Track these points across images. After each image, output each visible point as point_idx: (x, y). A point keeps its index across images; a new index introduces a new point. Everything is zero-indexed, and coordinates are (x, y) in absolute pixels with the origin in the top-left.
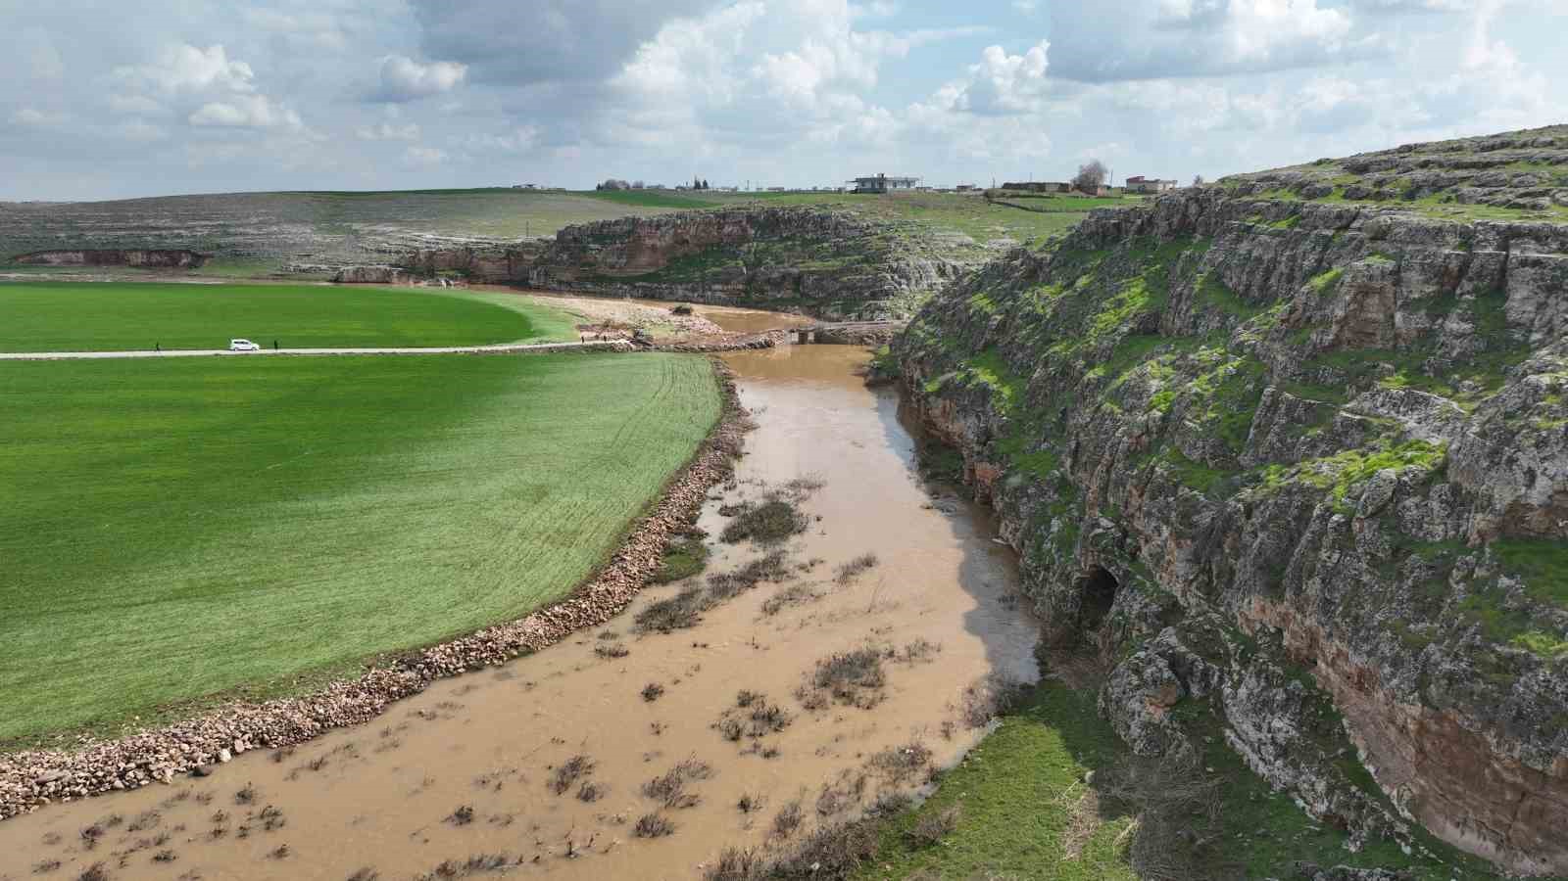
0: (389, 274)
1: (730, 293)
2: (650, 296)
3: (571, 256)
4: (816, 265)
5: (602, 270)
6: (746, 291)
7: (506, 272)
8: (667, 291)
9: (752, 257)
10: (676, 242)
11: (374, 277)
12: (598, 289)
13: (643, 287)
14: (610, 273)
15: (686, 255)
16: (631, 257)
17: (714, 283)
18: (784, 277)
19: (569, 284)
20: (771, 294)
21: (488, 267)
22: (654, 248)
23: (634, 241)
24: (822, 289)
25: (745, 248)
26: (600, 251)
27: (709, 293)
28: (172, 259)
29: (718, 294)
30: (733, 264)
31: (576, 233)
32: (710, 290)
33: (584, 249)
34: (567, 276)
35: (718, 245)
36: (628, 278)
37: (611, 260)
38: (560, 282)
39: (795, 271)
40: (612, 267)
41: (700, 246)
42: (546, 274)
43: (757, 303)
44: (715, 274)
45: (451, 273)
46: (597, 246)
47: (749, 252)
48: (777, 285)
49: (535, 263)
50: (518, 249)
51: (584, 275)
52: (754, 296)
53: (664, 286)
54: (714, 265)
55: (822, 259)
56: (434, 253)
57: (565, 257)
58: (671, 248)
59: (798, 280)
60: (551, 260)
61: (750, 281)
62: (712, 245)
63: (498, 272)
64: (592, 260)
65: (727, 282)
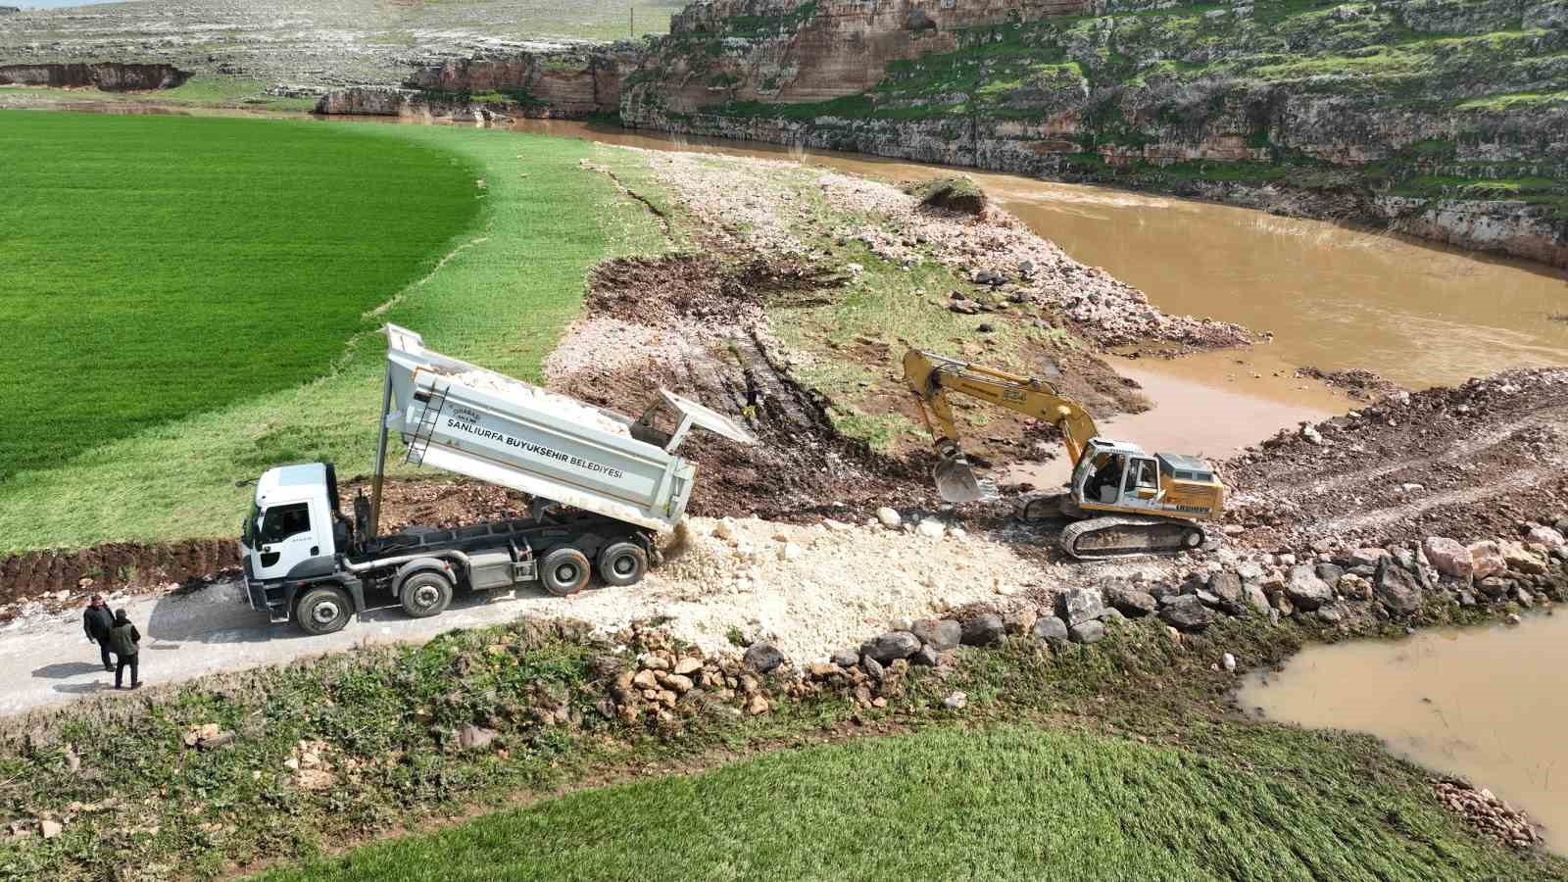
0: (398, 100)
1: (1048, 143)
2: (847, 148)
3: (693, 64)
4: (1328, 67)
5: (750, 92)
6: (1086, 141)
7: (589, 97)
8: (883, 138)
9: (1104, 52)
10: (908, 27)
11: (377, 107)
12: (740, 130)
13: (831, 127)
14: (768, 96)
15: (926, 56)
16: (809, 62)
17: (1003, 118)
18: (1216, 101)
19: (688, 119)
20: (1166, 146)
21: (557, 87)
22: (856, 42)
23: (816, 26)
24: (1363, 136)
25: (1083, 29)
26: (746, 50)
27: (989, 144)
28: (150, 77)
29: (1011, 145)
30: (1051, 70)
31: (703, 17)
32: (991, 136)
33: (718, 49)
34: (685, 103)
35: (1007, 28)
36: (798, 106)
37: (769, 69)
38: (672, 116)
39: (1257, 85)
40: (770, 84)
41: (963, 33)
42: (649, 100)
43: (1124, 171)
44: (1004, 97)
45: (498, 98)
46: (742, 41)
47: (1095, 41)
48: (1185, 122)
49: (629, 80)
50: (610, 56)
51: (715, 101)
52: (1111, 152)
53: (876, 125)
54: (1000, 75)
55: (1344, 48)
56: (468, 62)
57: (682, 65)
58: (898, 37)
59: (1264, 112)
60: (658, 72)
61: (1103, 112)
62: (993, 30)
63: (577, 97)
64: (729, 70)
65: (1036, 116)
